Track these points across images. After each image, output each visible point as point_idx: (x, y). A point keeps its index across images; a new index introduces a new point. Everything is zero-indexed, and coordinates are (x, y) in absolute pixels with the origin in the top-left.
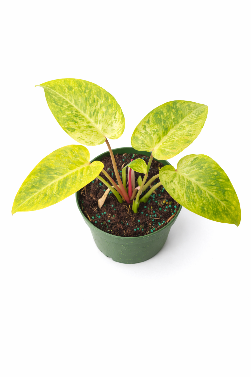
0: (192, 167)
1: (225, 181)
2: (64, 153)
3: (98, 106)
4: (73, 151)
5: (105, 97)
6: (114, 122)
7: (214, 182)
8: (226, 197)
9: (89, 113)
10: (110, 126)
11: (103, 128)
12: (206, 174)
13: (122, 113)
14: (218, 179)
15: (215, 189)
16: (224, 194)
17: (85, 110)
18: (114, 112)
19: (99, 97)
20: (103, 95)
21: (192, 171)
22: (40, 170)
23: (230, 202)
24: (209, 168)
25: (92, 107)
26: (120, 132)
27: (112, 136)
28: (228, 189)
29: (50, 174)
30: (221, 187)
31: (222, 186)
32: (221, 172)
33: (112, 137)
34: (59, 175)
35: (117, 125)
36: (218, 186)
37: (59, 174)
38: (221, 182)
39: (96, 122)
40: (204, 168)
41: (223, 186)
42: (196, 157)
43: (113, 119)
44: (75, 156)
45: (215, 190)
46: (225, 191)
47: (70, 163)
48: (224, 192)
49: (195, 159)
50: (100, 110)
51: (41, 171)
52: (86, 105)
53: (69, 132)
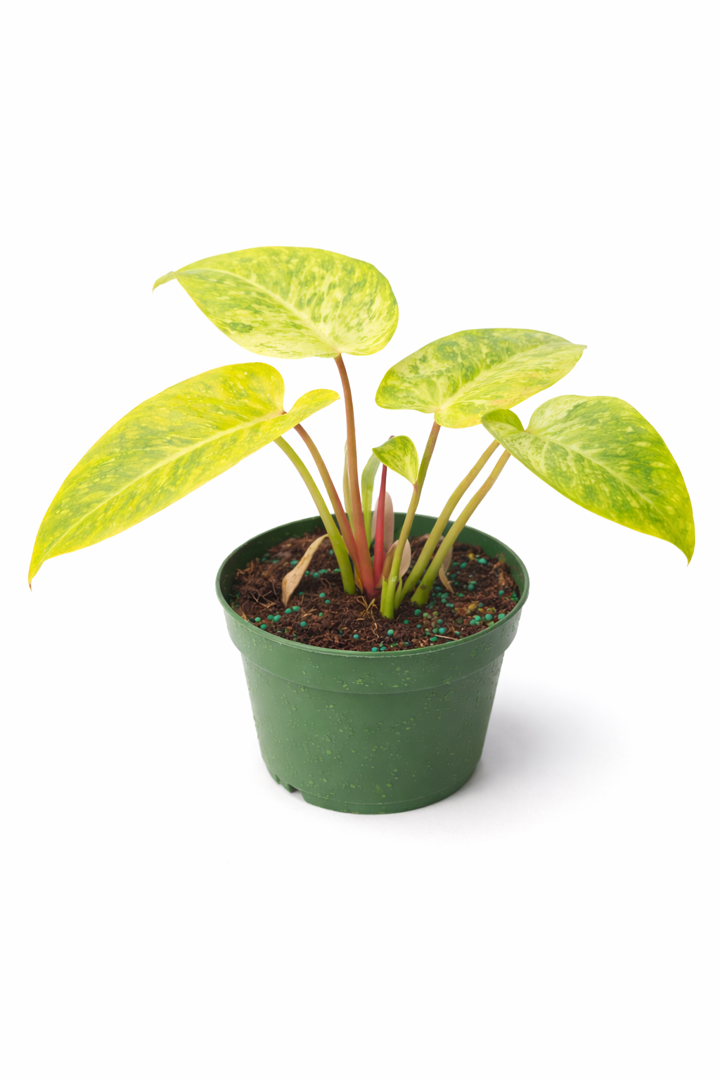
0: (569, 423)
1: (651, 446)
2: (199, 391)
3: (324, 288)
4: (232, 383)
5: (344, 269)
6: (367, 321)
7: (623, 450)
8: (654, 485)
9: (295, 299)
10: (353, 331)
11: (333, 333)
12: (606, 433)
13: (392, 294)
14: (632, 441)
15: (626, 465)
16: (649, 478)
17: (285, 294)
18: (367, 299)
19: (327, 271)
20: (340, 266)
21: (568, 430)
22: (122, 436)
23: (663, 497)
24: (612, 419)
25: (306, 288)
26: (383, 339)
27: (357, 350)
28: (660, 465)
29: (150, 446)
30: (642, 460)
31: (645, 457)
32: (642, 427)
33: (357, 352)
34: (178, 446)
35: (373, 328)
36: (633, 459)
37: (179, 443)
38: (642, 448)
39: (315, 319)
40: (601, 421)
41: (647, 458)
42: (581, 401)
43: (363, 315)
44: (235, 394)
45: (624, 468)
46: (651, 469)
47: (217, 411)
48: (648, 471)
49: (576, 407)
50: (328, 294)
51: (123, 441)
52: (289, 284)
53: (233, 333)
